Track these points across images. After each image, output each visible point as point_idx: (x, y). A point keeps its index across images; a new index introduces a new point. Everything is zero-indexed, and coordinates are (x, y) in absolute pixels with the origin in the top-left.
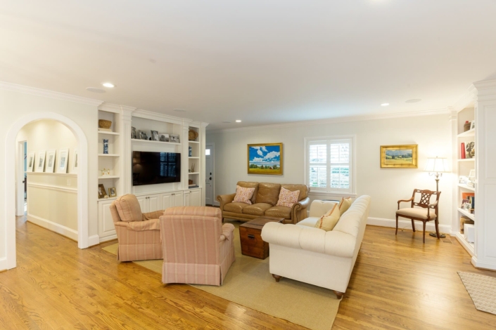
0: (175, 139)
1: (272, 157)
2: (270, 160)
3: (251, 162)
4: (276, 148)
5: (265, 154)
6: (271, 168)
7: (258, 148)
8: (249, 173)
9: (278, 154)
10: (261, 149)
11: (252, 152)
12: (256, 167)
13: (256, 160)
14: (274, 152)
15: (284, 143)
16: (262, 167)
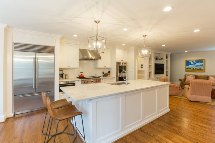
0: (162, 59)
1: (199, 65)
2: (198, 66)
3: (187, 67)
4: (201, 61)
5: (195, 64)
6: (198, 69)
7: (191, 61)
8: (186, 71)
9: (202, 64)
10: (193, 62)
11: (188, 63)
12: (190, 69)
13: (190, 66)
14: (200, 63)
15: (205, 59)
16: (193, 69)
